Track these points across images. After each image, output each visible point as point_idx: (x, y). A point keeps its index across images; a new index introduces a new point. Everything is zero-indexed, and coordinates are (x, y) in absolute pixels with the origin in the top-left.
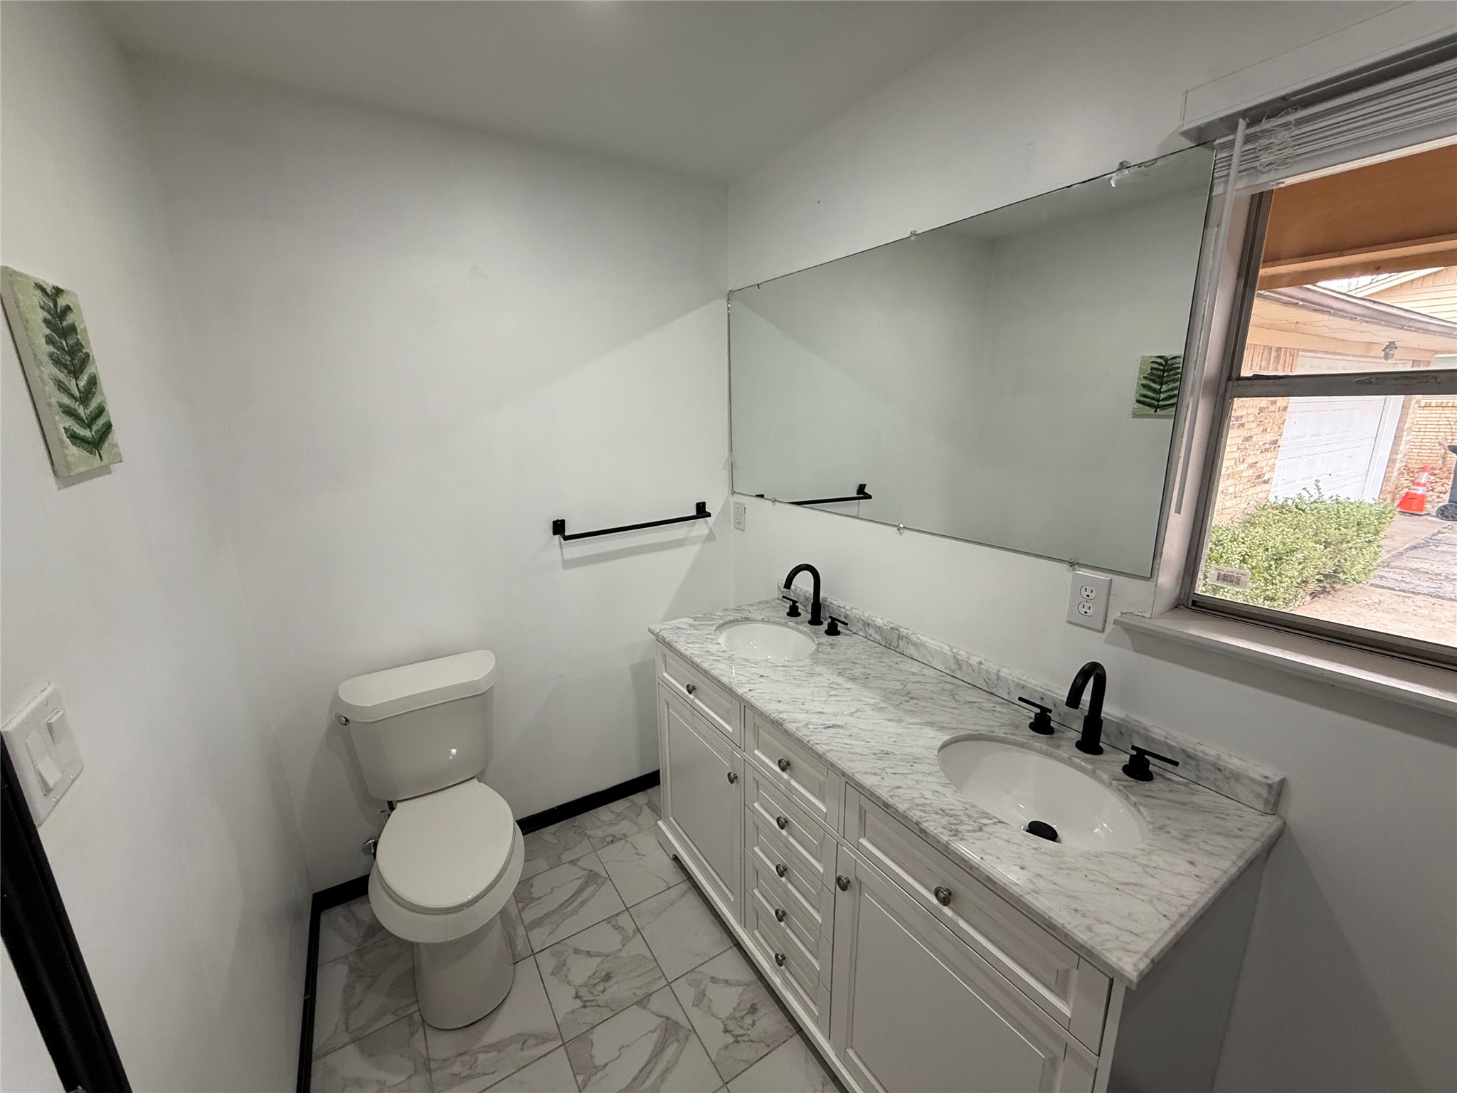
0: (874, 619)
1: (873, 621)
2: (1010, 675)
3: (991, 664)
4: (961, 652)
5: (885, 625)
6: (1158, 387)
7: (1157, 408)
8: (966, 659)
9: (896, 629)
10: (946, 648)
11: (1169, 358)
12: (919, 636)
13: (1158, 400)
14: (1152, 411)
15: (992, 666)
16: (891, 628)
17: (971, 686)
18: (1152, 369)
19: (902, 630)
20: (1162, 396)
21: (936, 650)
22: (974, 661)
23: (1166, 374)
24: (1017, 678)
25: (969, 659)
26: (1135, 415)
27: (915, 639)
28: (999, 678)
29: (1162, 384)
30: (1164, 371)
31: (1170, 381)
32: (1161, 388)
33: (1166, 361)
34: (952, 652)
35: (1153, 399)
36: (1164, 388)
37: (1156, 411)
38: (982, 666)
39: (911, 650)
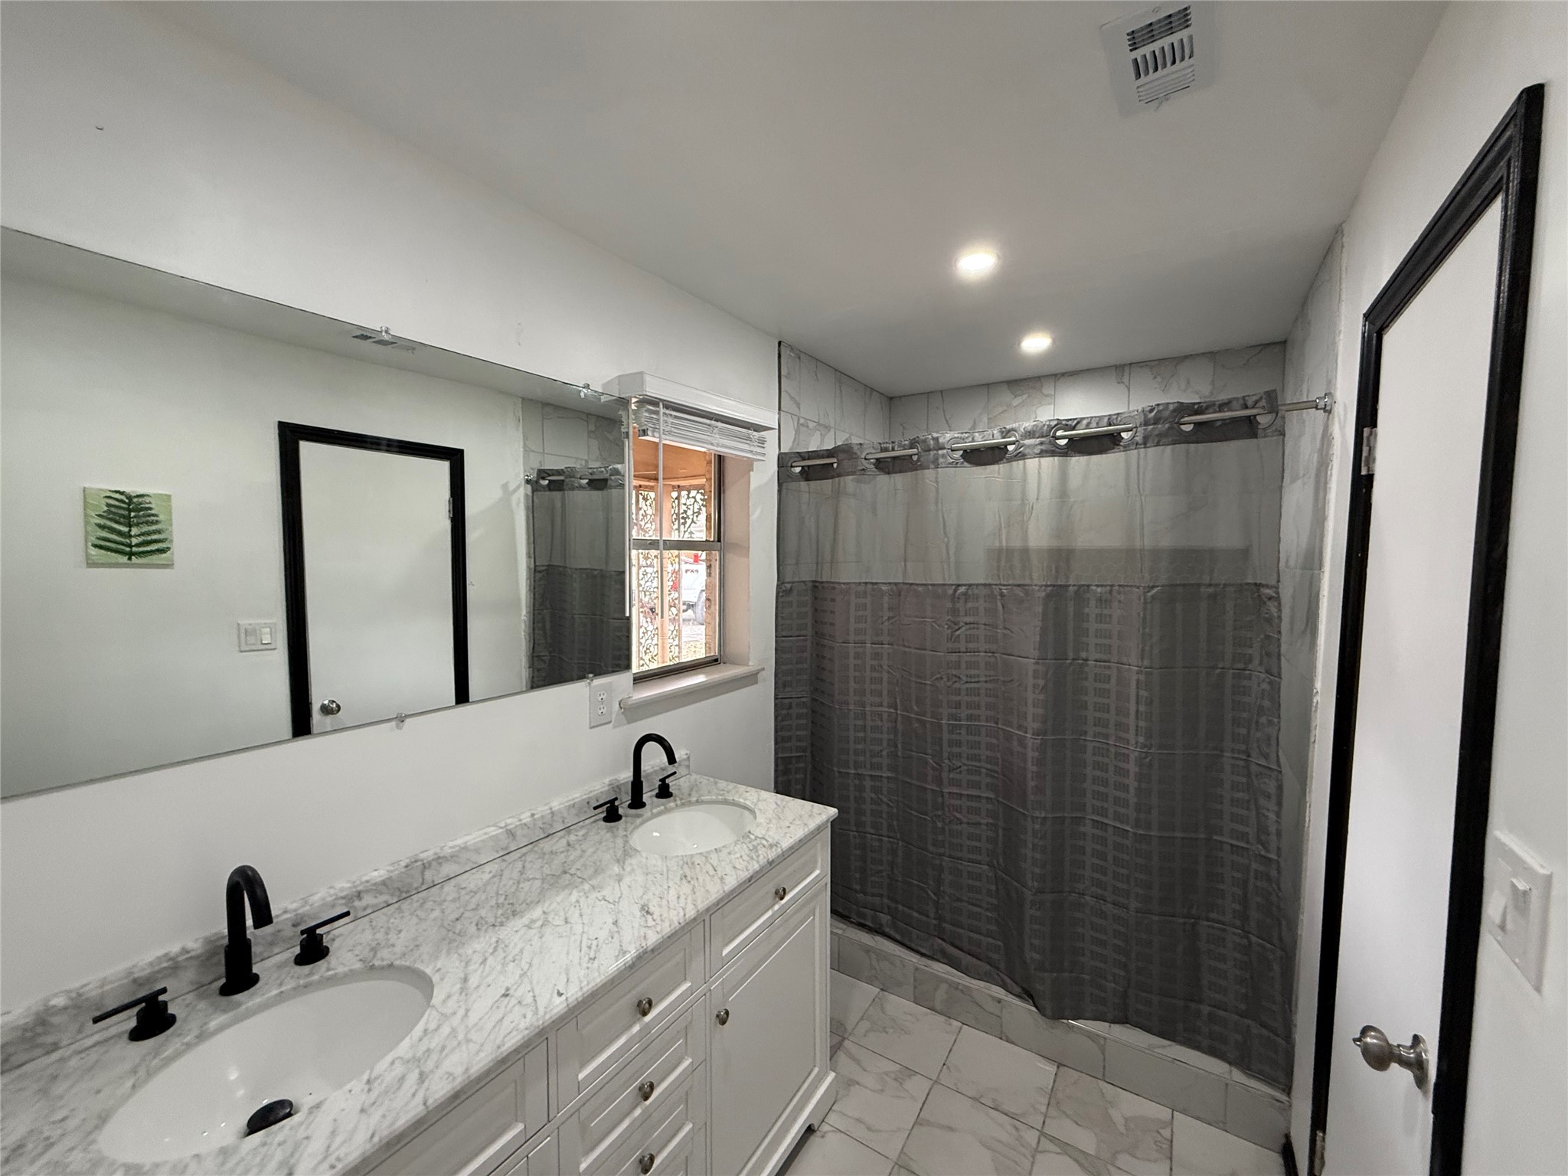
0: (364, 879)
1: (367, 882)
2: (561, 804)
3: (540, 809)
4: (509, 821)
5: (392, 871)
6: (126, 529)
7: (130, 555)
8: (518, 823)
9: (416, 861)
10: (493, 831)
11: (133, 495)
12: (451, 844)
13: (130, 546)
14: (124, 559)
15: (542, 810)
16: (406, 867)
17: (530, 846)
18: (108, 505)
19: (422, 856)
20: (134, 541)
21: (483, 841)
22: (526, 818)
23: (133, 514)
24: (567, 802)
25: (520, 820)
26: (91, 564)
27: (450, 851)
28: (553, 813)
29: (130, 526)
30: (130, 511)
31: (142, 524)
32: (130, 531)
33: (130, 498)
34: (501, 828)
35: (123, 544)
36: (134, 531)
37: (130, 559)
38: (536, 817)
39: (448, 869)
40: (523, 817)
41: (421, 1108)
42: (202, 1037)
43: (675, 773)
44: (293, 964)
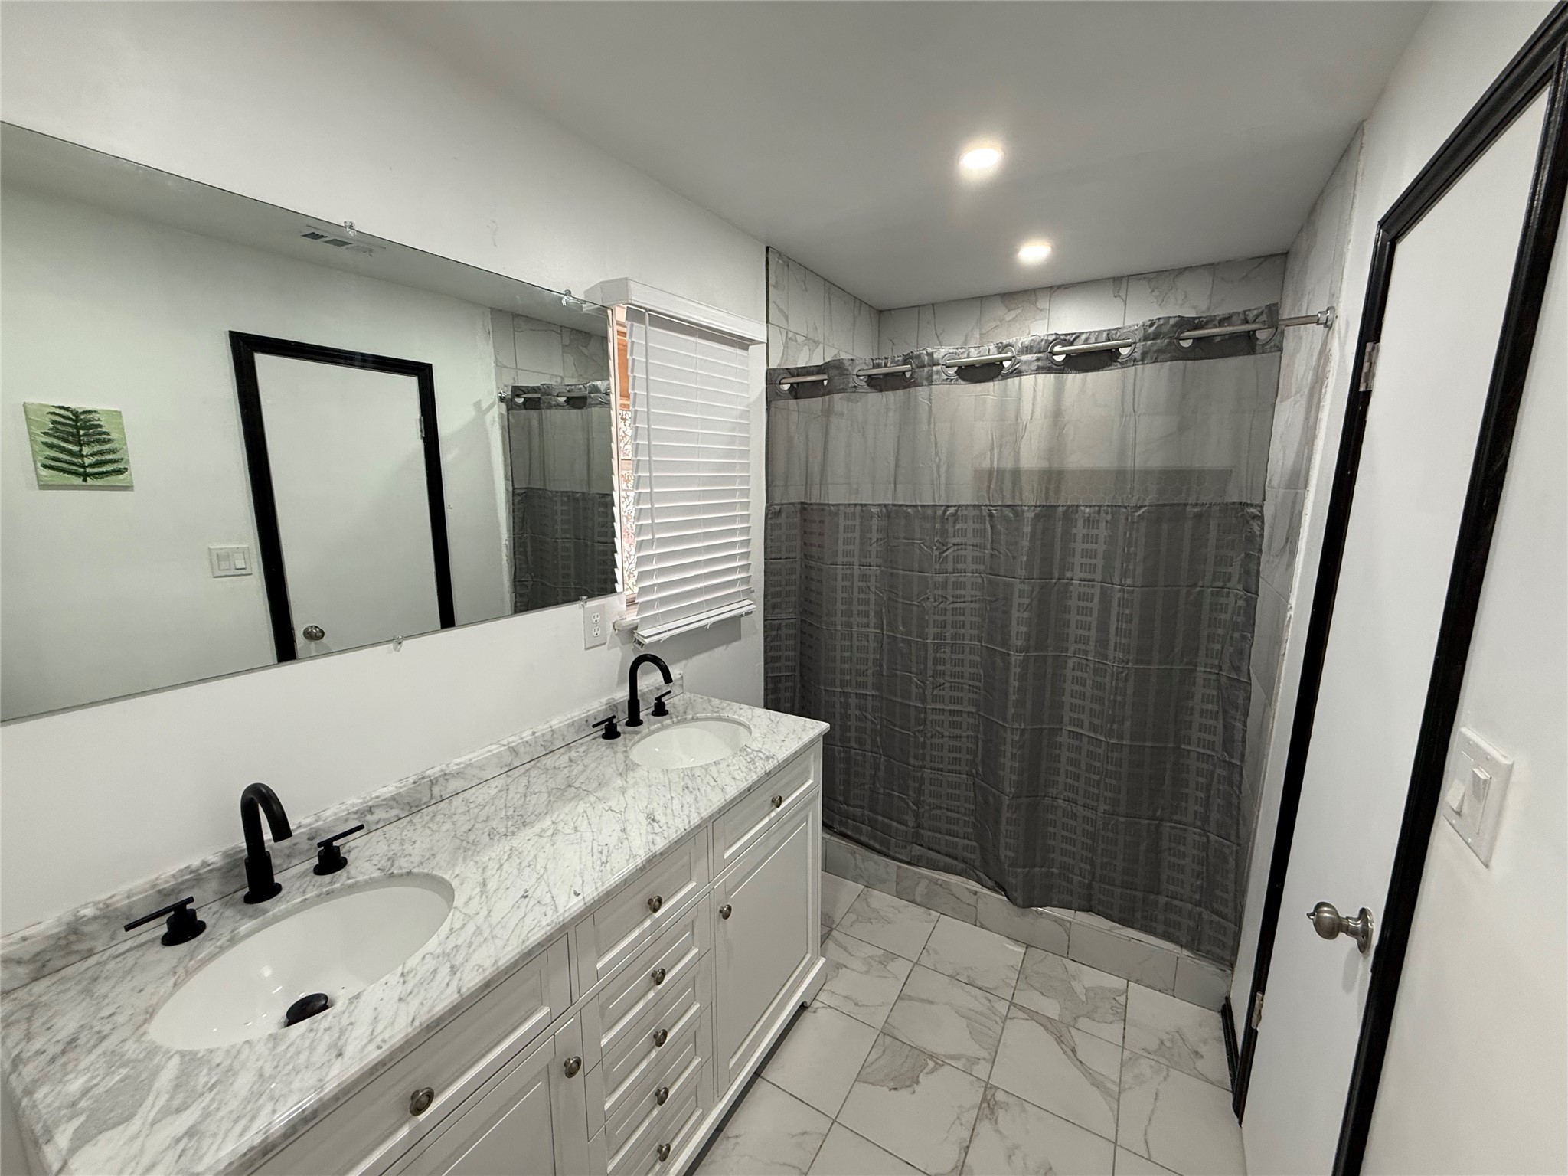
1: (377, 797)
2: (560, 722)
3: (540, 727)
4: (511, 739)
5: (400, 788)
6: (76, 449)
7: (85, 476)
8: (520, 741)
9: (423, 778)
10: (496, 749)
11: (80, 411)
12: (458, 761)
13: (84, 466)
14: (79, 481)
15: (542, 728)
16: (415, 783)
17: (533, 762)
18: (53, 422)
19: (429, 773)
20: (87, 461)
21: (486, 758)
22: (527, 735)
23: (82, 432)
24: (567, 720)
25: (522, 738)
26: (44, 486)
27: (455, 768)
28: (554, 731)
29: (81, 445)
30: (78, 428)
31: (93, 442)
32: (81, 450)
33: (76, 414)
34: (504, 745)
35: (74, 464)
36: (86, 450)
37: (85, 480)
38: (537, 735)
39: (454, 785)
40: (524, 735)
41: (456, 995)
42: (233, 941)
43: (670, 692)
44: (313, 874)
